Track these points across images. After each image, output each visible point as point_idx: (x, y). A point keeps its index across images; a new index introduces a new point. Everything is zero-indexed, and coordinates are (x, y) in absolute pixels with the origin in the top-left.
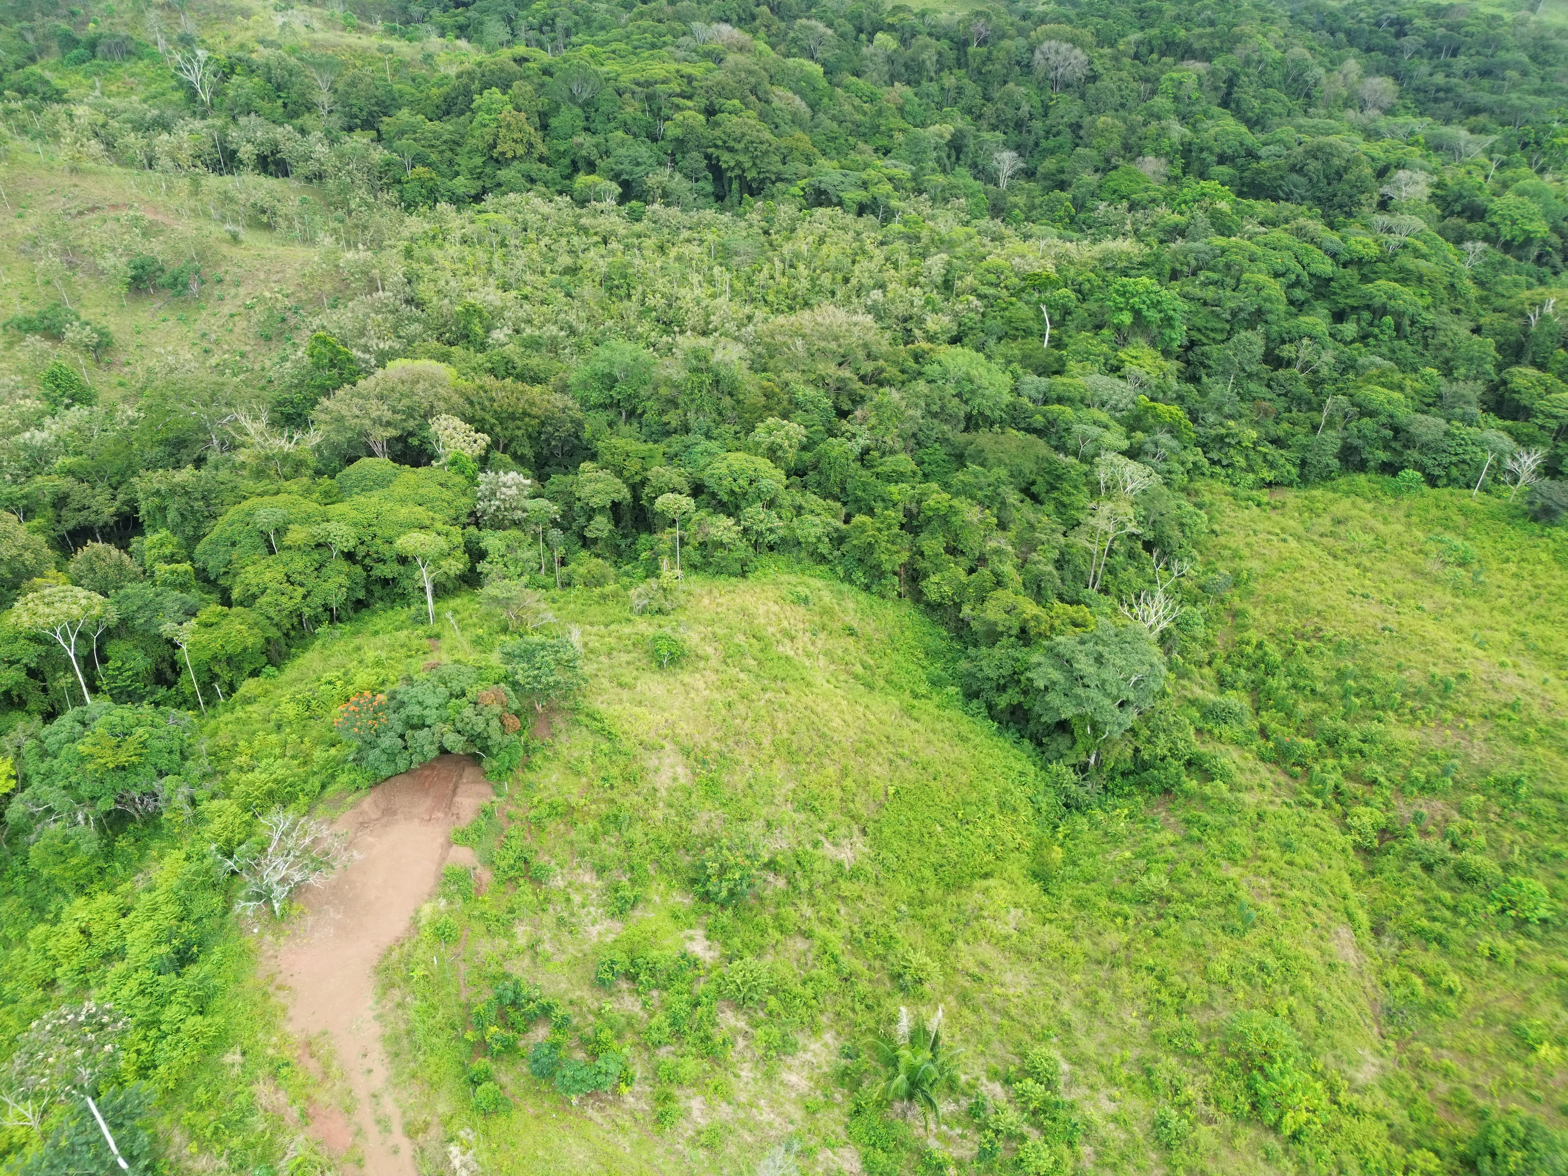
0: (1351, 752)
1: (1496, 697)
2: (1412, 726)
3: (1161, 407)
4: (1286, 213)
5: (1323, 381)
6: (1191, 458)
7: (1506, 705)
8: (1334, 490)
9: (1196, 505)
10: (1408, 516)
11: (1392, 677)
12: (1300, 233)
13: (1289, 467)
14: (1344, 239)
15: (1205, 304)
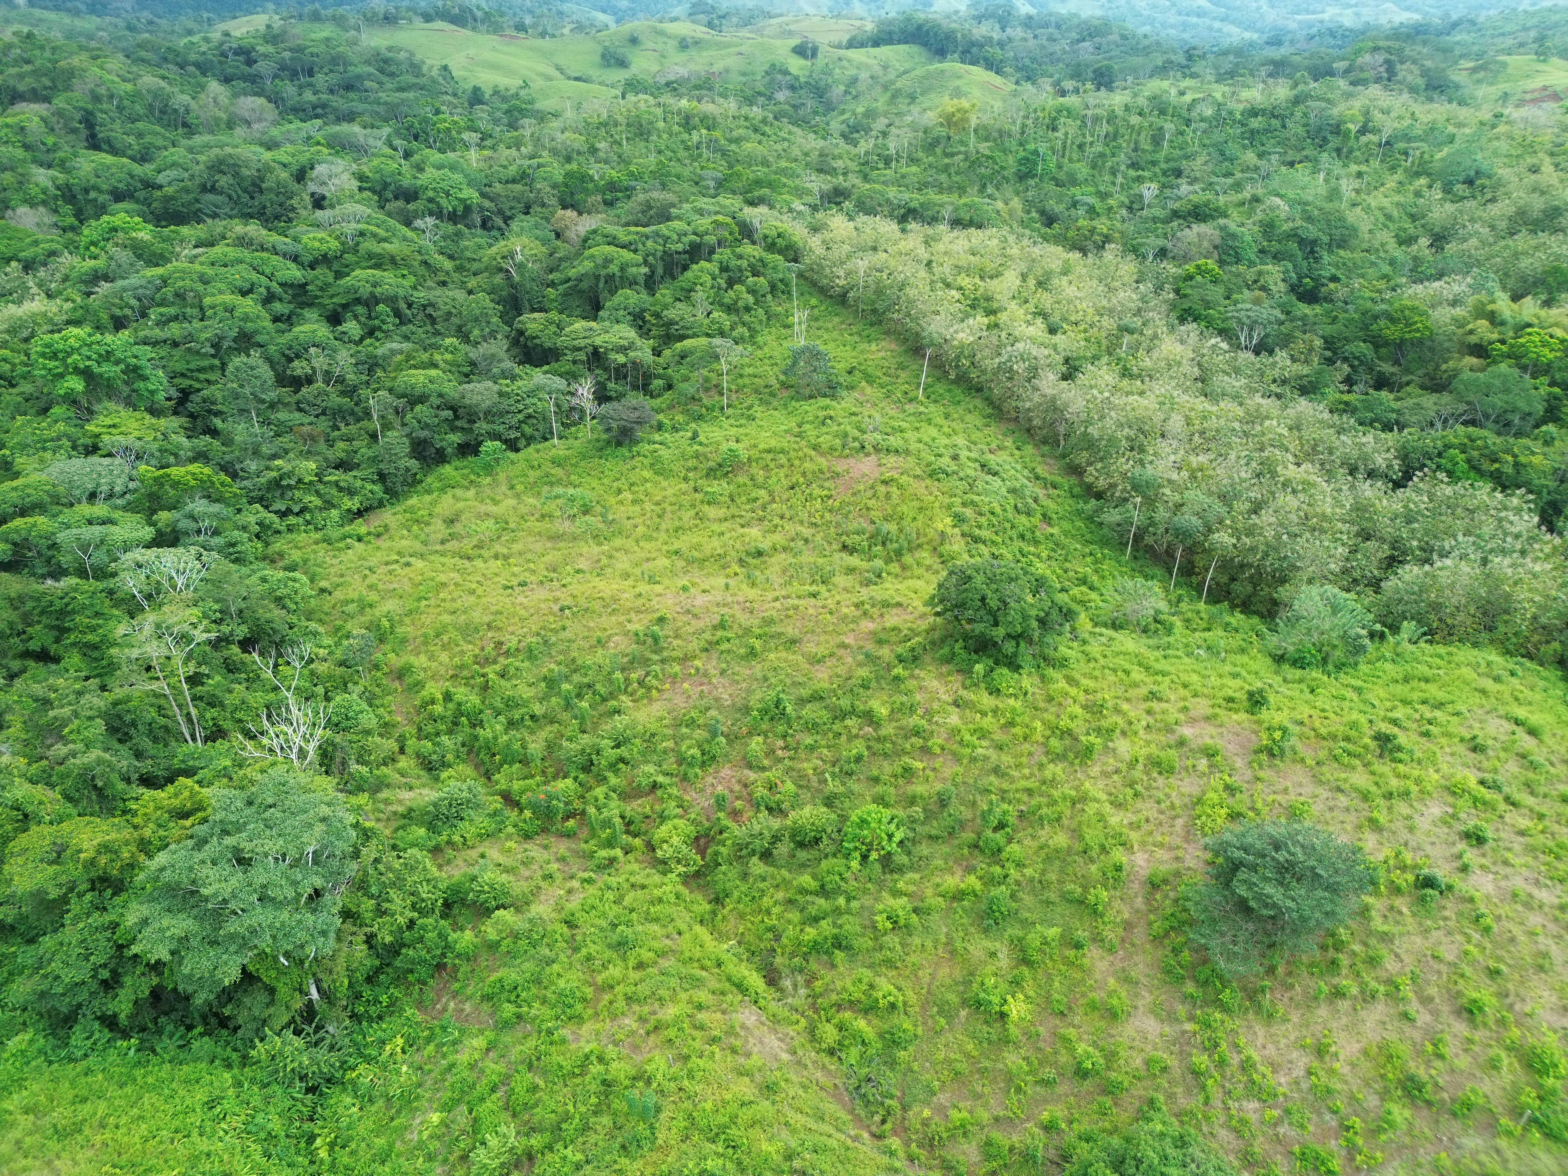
0: (613, 766)
1: (701, 624)
2: (651, 700)
3: (175, 472)
4: (219, 230)
5: (355, 389)
6: (252, 519)
7: (715, 628)
8: (429, 492)
9: (286, 569)
10: (512, 487)
11: (600, 656)
12: (242, 242)
13: (369, 486)
14: (296, 239)
15: (175, 344)
